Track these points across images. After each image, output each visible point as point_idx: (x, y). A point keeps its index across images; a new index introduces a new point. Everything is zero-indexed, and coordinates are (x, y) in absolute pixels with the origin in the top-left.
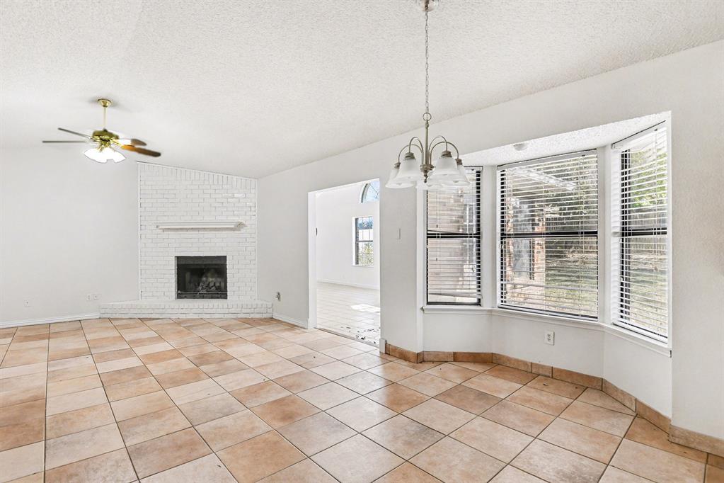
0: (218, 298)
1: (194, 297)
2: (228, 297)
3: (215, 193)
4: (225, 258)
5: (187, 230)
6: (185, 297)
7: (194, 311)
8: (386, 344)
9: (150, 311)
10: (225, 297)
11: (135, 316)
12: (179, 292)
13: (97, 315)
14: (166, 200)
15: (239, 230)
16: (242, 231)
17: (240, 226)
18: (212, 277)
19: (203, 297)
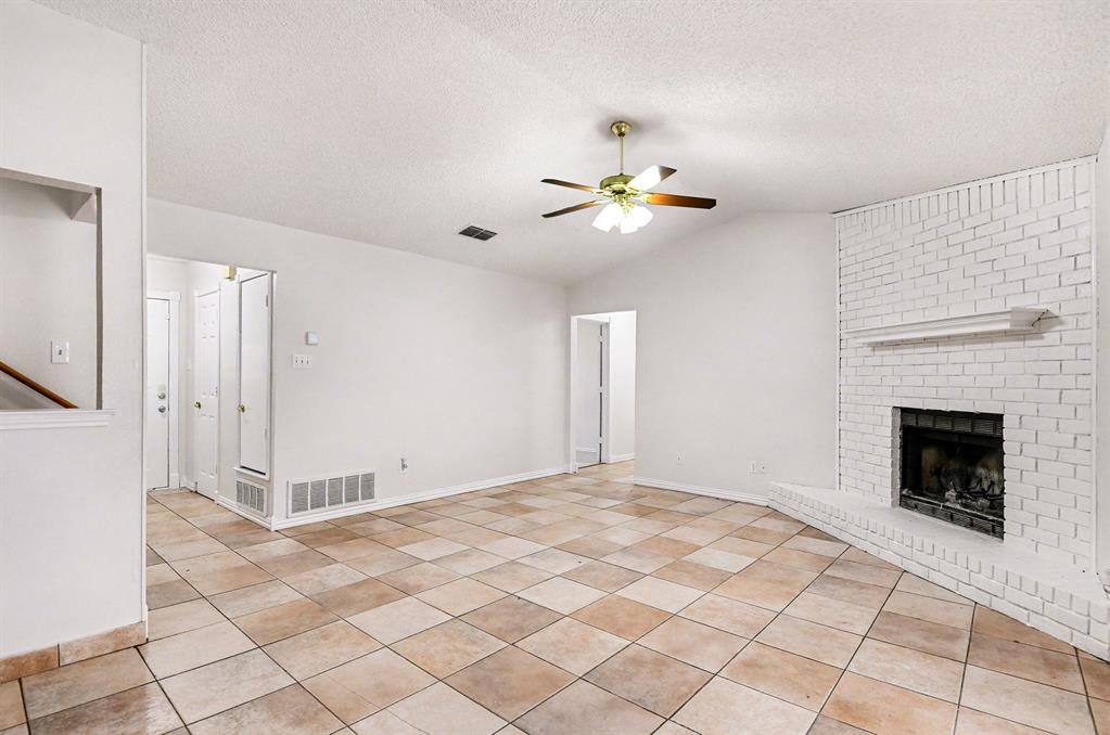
0: (986, 531)
1: (933, 513)
2: (1005, 535)
4: (997, 419)
7: (895, 547)
9: (825, 517)
10: (1000, 532)
11: (806, 519)
12: (905, 491)
13: (764, 500)
15: (1038, 335)
17: (1040, 322)
19: (952, 519)
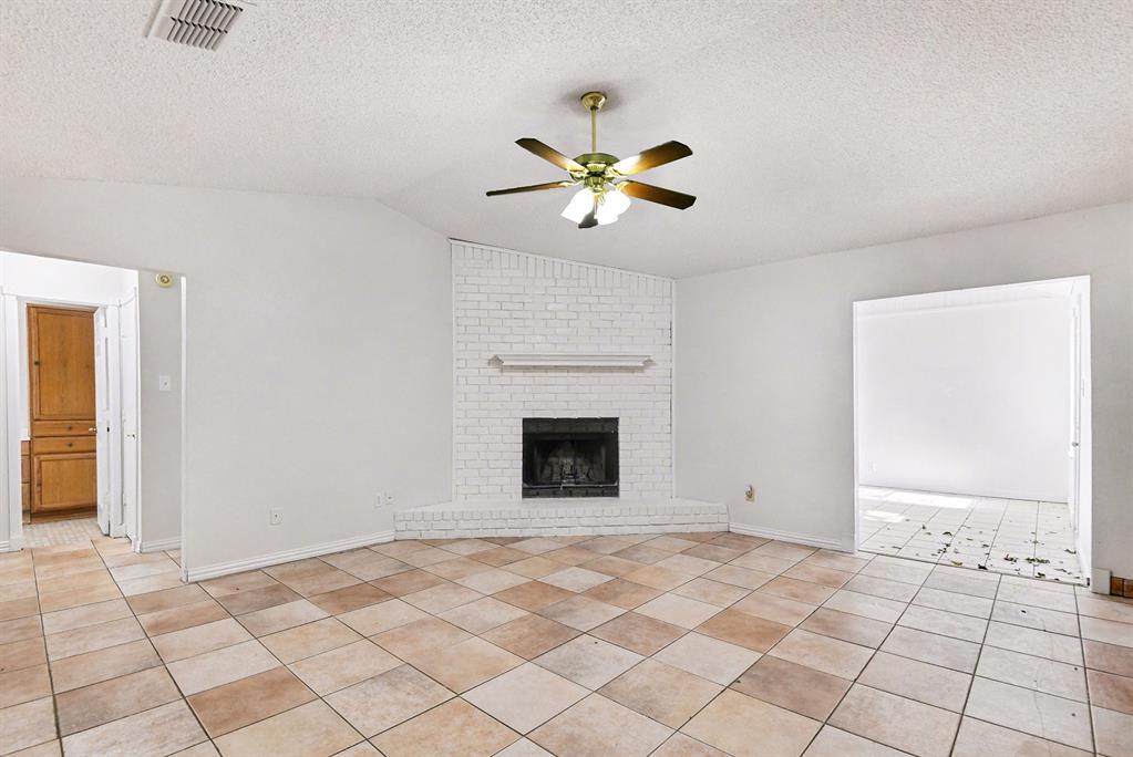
0: (598, 495)
1: (555, 494)
2: (621, 493)
3: (599, 303)
4: (615, 421)
5: (546, 369)
6: (538, 495)
7: (585, 521)
8: (1111, 577)
9: (499, 524)
10: (614, 492)
11: (468, 534)
12: (526, 486)
13: (388, 536)
14: (507, 314)
16: (648, 372)
18: (565, 456)
19: (571, 495)
